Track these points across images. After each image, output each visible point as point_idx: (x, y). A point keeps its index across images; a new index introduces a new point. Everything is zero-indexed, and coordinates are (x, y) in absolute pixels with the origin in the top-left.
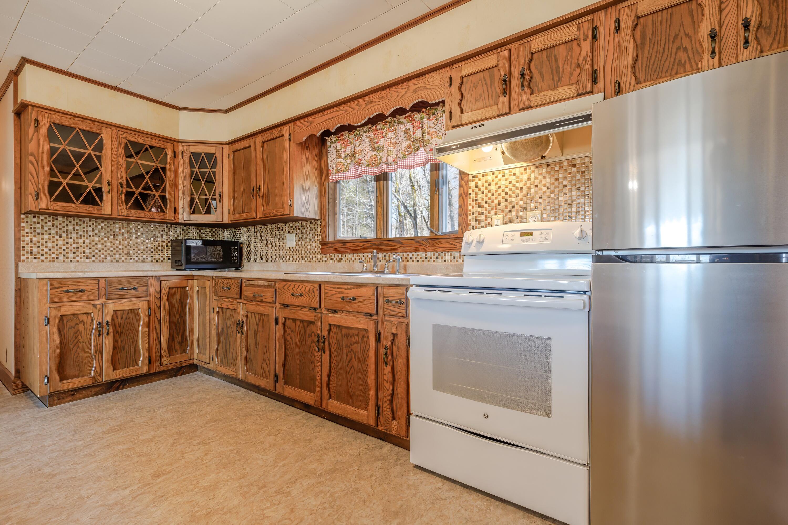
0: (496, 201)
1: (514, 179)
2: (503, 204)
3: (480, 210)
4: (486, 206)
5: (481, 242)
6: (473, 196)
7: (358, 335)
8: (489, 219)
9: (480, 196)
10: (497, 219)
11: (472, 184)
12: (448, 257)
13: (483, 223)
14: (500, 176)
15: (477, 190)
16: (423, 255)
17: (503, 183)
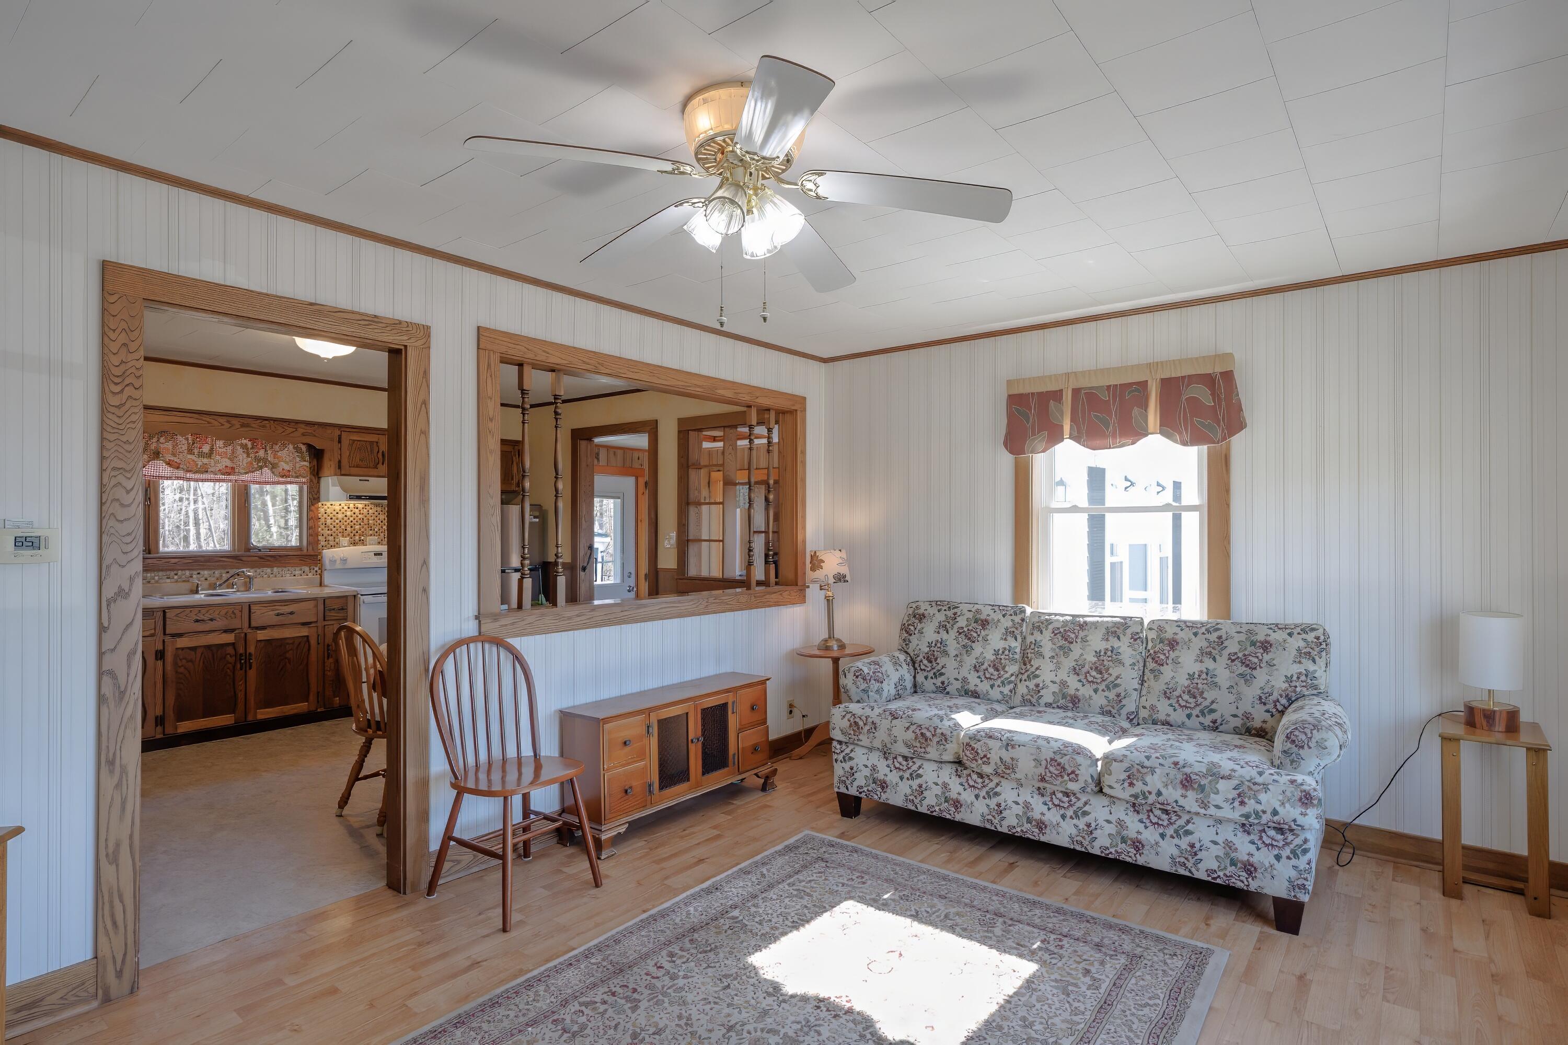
0: (343, 527)
1: (357, 511)
2: (349, 529)
3: (329, 532)
4: (334, 529)
5: (344, 561)
6: (322, 520)
7: (293, 643)
8: (337, 540)
9: (329, 521)
10: (345, 541)
11: (322, 510)
12: (297, 572)
13: (332, 543)
14: (346, 508)
15: (325, 516)
16: (269, 570)
17: (349, 513)
